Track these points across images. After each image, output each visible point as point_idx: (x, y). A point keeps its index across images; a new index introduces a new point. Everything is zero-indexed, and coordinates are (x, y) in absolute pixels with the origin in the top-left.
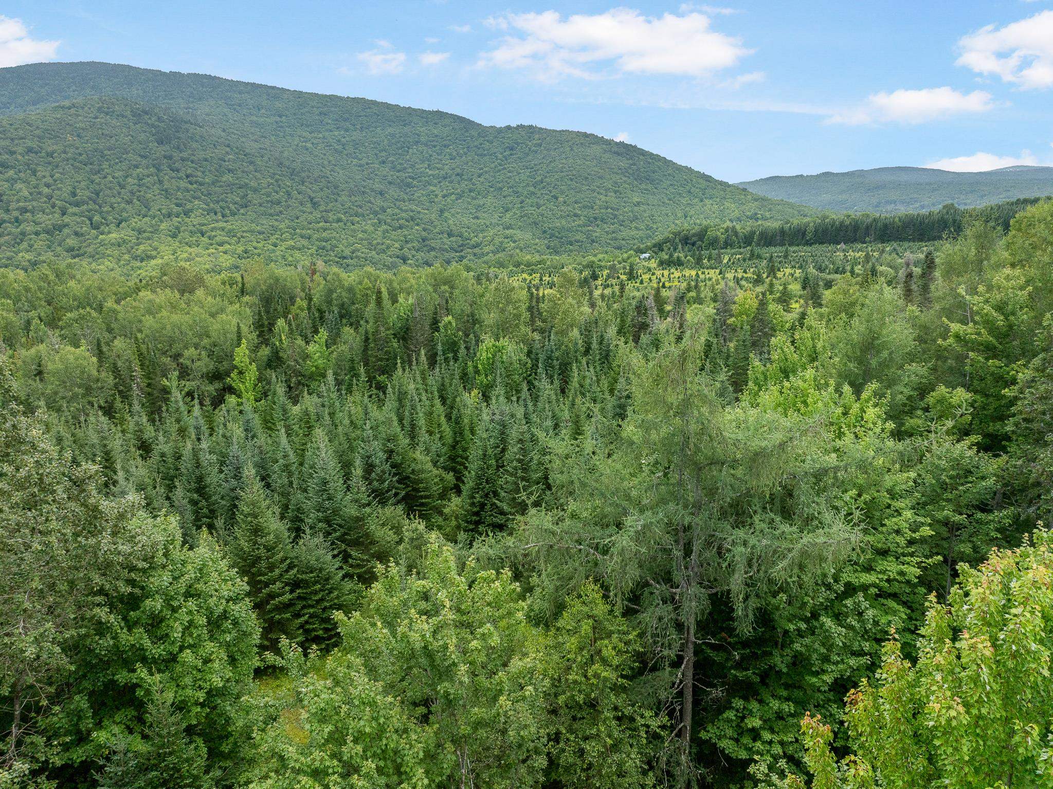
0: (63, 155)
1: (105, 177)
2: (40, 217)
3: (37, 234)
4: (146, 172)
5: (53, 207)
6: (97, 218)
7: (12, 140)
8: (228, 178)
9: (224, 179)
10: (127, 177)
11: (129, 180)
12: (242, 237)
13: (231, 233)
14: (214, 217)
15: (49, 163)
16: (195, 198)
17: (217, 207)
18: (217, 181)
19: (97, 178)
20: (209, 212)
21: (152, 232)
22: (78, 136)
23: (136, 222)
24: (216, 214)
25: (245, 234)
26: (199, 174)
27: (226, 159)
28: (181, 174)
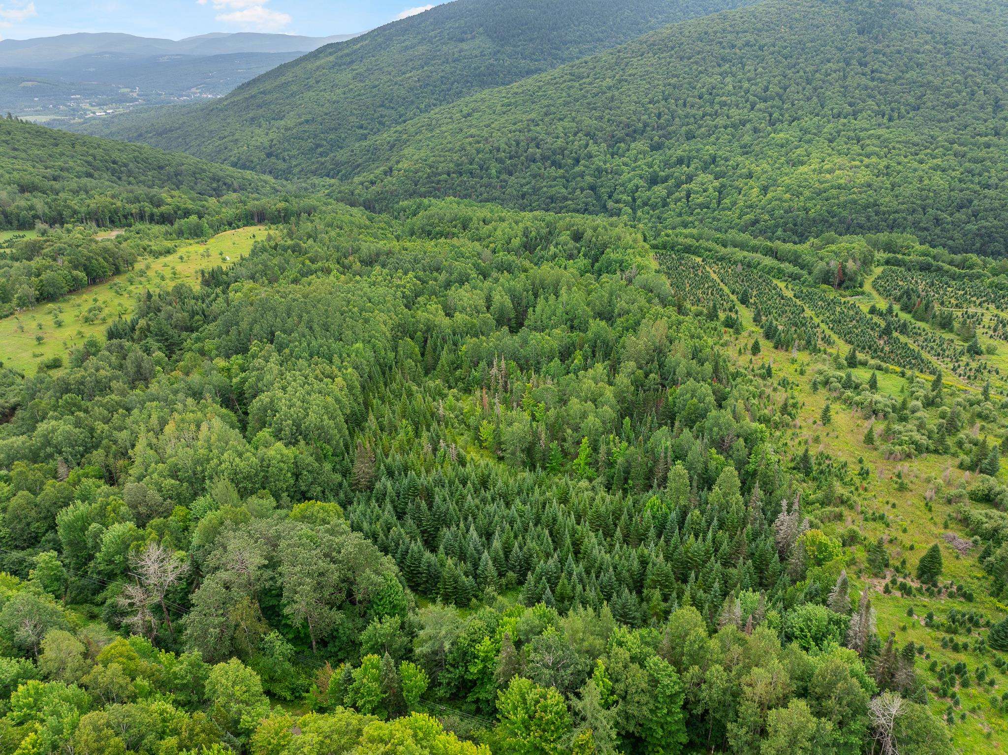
0: (772, 49)
1: (798, 72)
2: (733, 111)
3: (726, 127)
4: (834, 67)
5: (746, 102)
6: (776, 115)
7: (737, 33)
8: (911, 75)
9: (908, 76)
10: (817, 71)
11: (818, 75)
12: (894, 148)
13: (884, 142)
14: (880, 120)
15: (757, 57)
16: (870, 96)
17: (887, 109)
18: (900, 78)
19: (790, 73)
20: (877, 113)
21: (815, 134)
22: (790, 27)
23: (808, 122)
24: (883, 116)
25: (897, 146)
26: (885, 69)
27: (921, 51)
28: (867, 70)
